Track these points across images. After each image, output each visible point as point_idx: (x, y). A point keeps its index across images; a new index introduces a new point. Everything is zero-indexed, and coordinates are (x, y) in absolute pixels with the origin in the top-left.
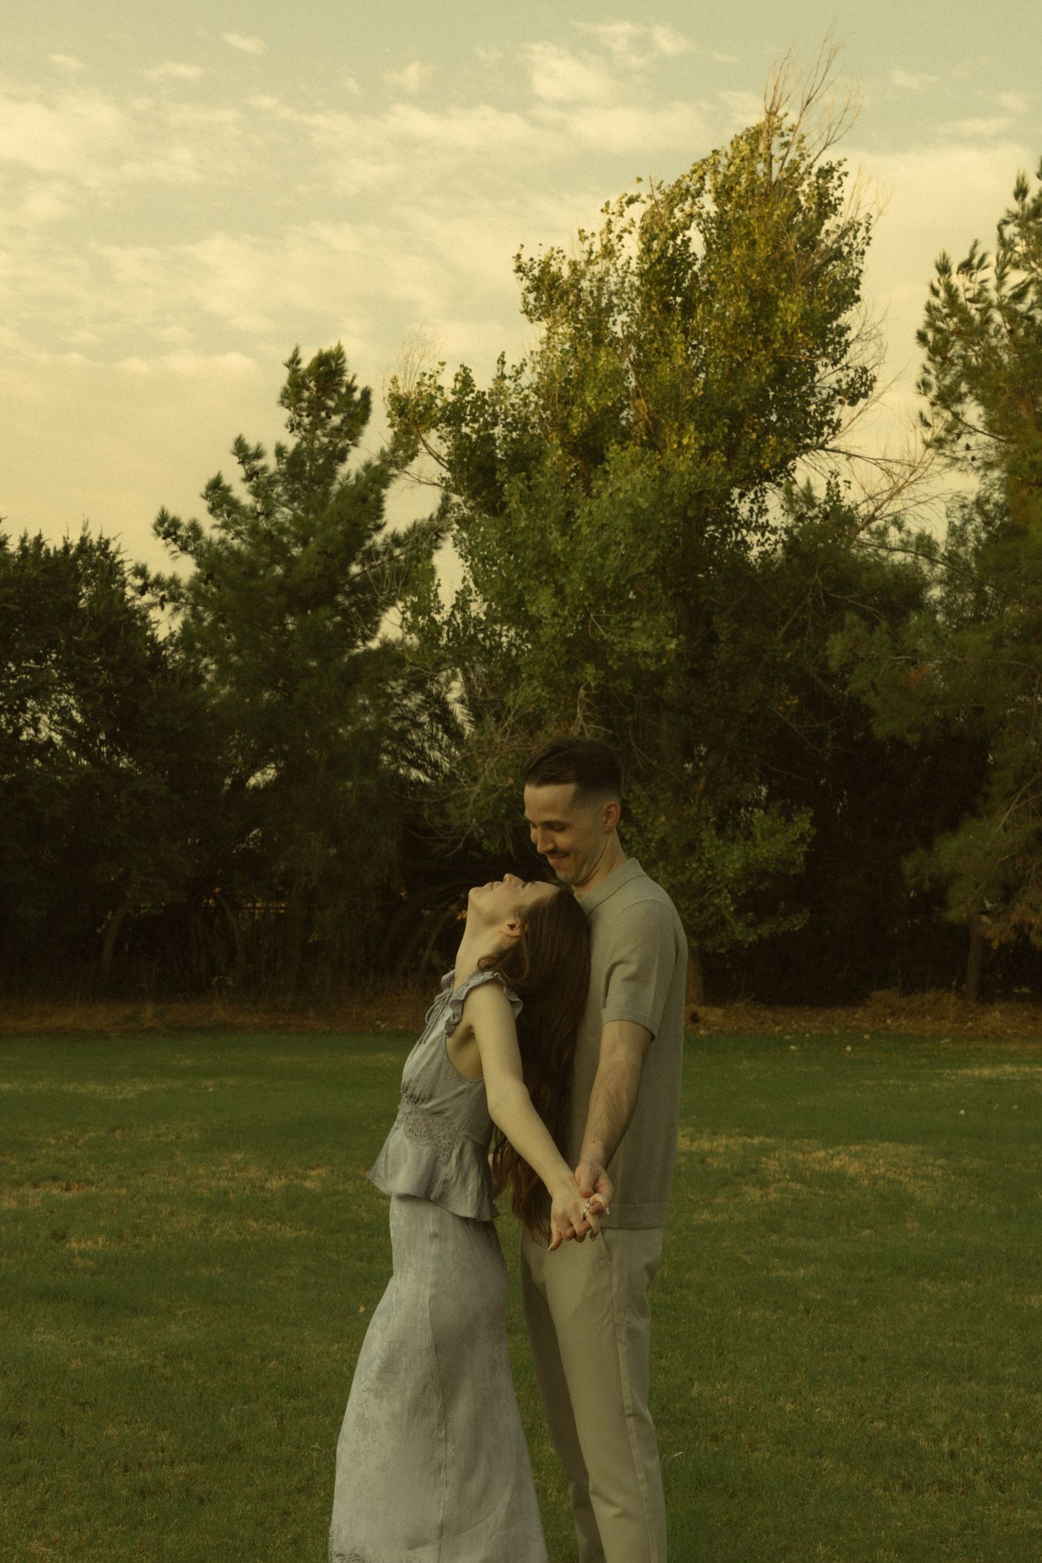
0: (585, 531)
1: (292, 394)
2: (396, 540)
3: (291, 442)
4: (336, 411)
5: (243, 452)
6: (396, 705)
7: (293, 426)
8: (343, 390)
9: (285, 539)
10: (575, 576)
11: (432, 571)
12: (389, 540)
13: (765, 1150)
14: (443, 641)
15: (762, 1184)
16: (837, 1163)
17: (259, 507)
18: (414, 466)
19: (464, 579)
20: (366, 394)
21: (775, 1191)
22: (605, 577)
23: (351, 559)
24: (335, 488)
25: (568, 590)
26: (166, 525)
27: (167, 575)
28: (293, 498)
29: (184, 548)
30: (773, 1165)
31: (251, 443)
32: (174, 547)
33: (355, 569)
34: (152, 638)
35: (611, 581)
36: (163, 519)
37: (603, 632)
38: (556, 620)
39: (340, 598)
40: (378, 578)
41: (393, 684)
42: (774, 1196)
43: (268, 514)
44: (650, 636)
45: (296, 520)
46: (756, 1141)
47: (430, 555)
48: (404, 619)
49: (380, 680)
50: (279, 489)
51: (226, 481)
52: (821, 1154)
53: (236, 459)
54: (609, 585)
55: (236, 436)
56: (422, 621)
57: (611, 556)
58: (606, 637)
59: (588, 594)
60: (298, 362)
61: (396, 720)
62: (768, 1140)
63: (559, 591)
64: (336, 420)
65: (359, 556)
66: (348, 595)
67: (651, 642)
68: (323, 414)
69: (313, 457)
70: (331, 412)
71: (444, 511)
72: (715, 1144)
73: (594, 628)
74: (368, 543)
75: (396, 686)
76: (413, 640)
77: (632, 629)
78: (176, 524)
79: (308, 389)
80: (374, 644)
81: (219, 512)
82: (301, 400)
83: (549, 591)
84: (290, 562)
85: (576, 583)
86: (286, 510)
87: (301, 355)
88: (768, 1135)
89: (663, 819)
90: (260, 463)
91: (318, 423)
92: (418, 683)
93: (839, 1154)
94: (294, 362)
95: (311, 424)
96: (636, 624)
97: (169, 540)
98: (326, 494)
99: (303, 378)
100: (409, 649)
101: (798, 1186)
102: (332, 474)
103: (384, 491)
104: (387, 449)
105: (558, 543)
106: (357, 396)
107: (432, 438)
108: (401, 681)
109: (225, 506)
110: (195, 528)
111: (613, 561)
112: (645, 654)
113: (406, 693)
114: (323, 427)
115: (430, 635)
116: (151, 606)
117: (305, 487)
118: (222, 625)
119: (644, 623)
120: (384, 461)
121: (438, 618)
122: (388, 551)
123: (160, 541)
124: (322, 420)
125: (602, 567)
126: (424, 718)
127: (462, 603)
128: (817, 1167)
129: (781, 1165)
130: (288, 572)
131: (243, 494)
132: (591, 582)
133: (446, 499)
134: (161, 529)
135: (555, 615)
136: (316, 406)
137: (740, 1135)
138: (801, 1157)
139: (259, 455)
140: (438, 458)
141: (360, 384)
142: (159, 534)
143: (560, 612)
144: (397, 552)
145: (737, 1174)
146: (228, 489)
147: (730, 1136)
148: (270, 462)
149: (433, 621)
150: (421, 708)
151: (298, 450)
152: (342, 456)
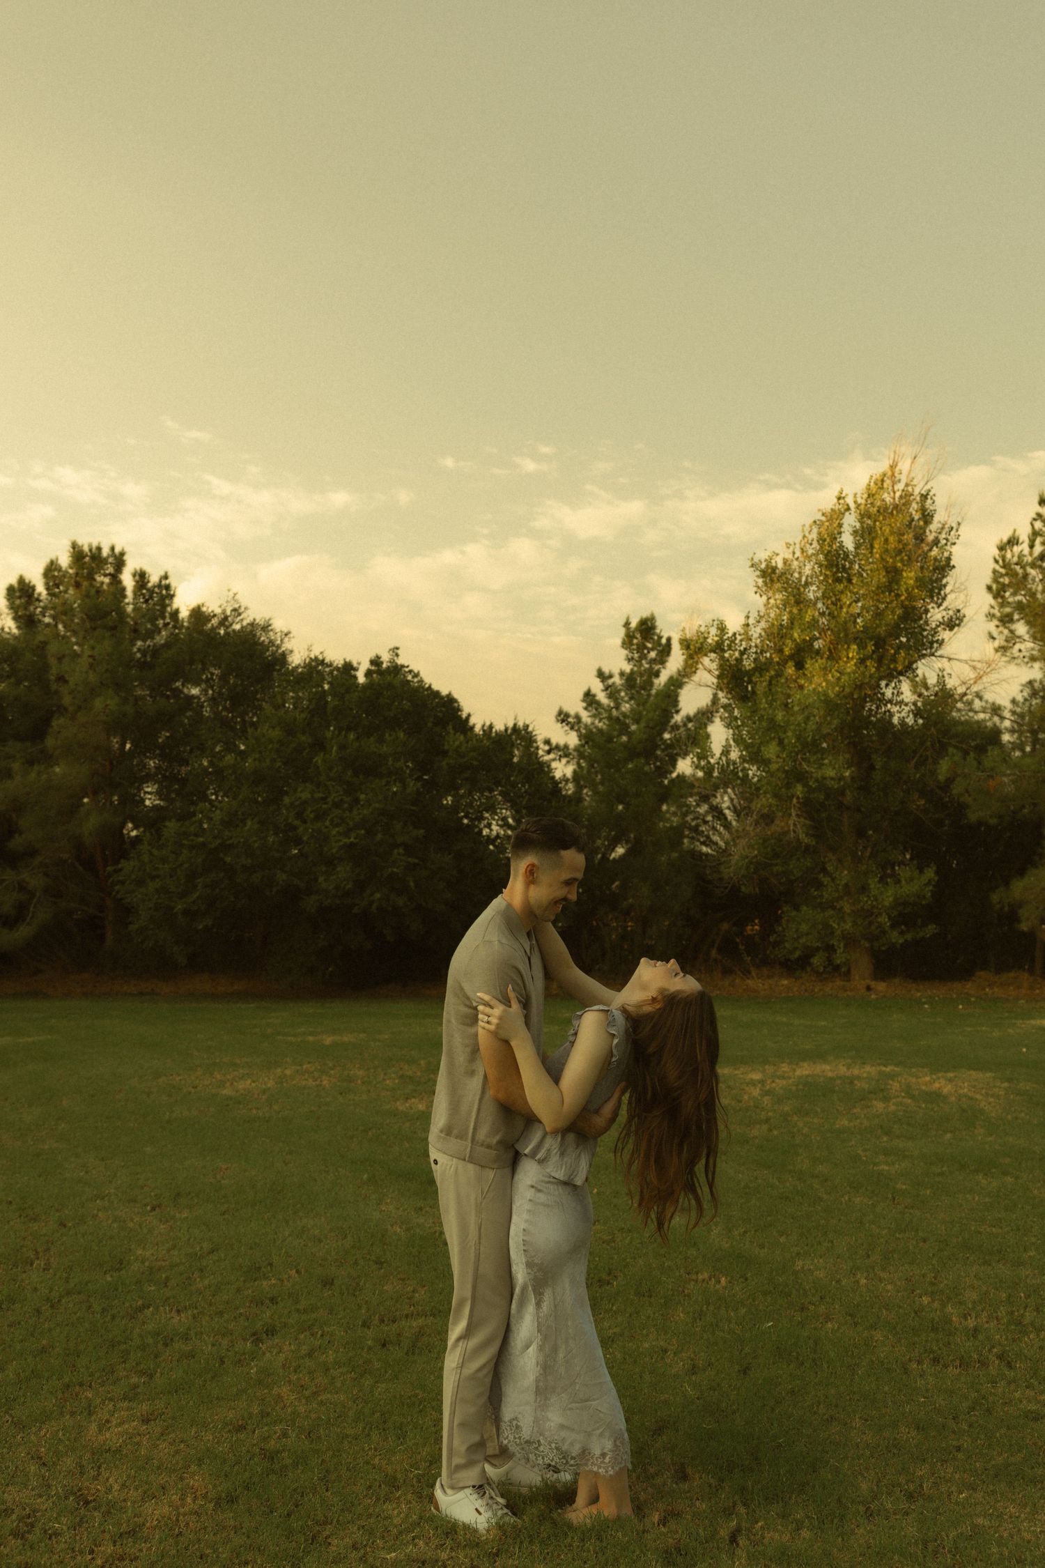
0: (796, 708)
1: (628, 642)
2: (689, 719)
3: (627, 668)
4: (652, 649)
5: (601, 675)
6: (692, 812)
7: (629, 660)
8: (656, 638)
9: (627, 721)
10: (790, 734)
11: (708, 736)
12: (685, 719)
13: (892, 1076)
14: (716, 774)
15: (886, 1099)
16: (937, 1085)
17: (612, 705)
18: (696, 678)
19: (727, 739)
20: (669, 639)
21: (893, 1105)
22: (807, 735)
23: (664, 730)
24: (654, 692)
25: (786, 741)
26: (562, 716)
27: (562, 743)
28: (631, 698)
29: (572, 728)
30: (895, 1086)
31: (606, 670)
32: (567, 728)
33: (667, 736)
34: (553, 777)
35: (810, 737)
36: (560, 712)
37: (805, 767)
38: (779, 760)
39: (659, 752)
40: (678, 740)
41: (691, 800)
42: (892, 1108)
43: (617, 707)
44: (834, 768)
45: (632, 710)
46: (888, 1069)
47: (706, 726)
48: (693, 762)
49: (682, 797)
50: (623, 694)
51: (593, 691)
52: (928, 1079)
53: (598, 680)
54: (809, 739)
55: (597, 668)
56: (703, 763)
57: (811, 723)
58: (807, 769)
59: (797, 744)
60: (630, 624)
61: (693, 820)
62: (896, 1069)
63: (781, 742)
64: (653, 654)
65: (669, 729)
66: (663, 750)
67: (835, 771)
68: (646, 651)
69: (641, 675)
70: (649, 650)
71: (715, 700)
72: (863, 1070)
73: (801, 764)
74: (673, 721)
75: (692, 801)
76: (700, 774)
77: (823, 764)
78: (567, 715)
79: (637, 638)
80: (674, 775)
81: (590, 708)
82: (633, 644)
83: (774, 743)
84: (630, 734)
85: (790, 738)
86: (627, 705)
87: (630, 620)
88: (897, 1065)
89: (846, 872)
90: (610, 681)
91: (643, 657)
92: (705, 798)
93: (939, 1078)
94: (627, 624)
95: (639, 657)
96: (826, 761)
97: (564, 724)
98: (649, 695)
99: (634, 632)
100: (698, 779)
101: (909, 1101)
102: (652, 684)
103: (679, 690)
104: (681, 668)
105: (780, 716)
106: (664, 641)
107: (706, 661)
108: (694, 798)
109: (594, 706)
110: (578, 717)
111: (811, 726)
112: (832, 779)
113: (698, 805)
114: (646, 658)
115: (709, 770)
116: (554, 760)
117: (637, 692)
118: (593, 770)
119: (831, 762)
120: (680, 675)
121: (712, 761)
122: (685, 725)
123: (559, 725)
124: (645, 655)
125: (805, 729)
126: (709, 818)
127: (726, 752)
128: (924, 1088)
129: (901, 1086)
130: (630, 738)
131: (602, 697)
132: (798, 738)
133: (715, 695)
134: (559, 718)
135: (778, 757)
136: (641, 648)
137: (879, 1065)
138: (914, 1080)
139: (611, 676)
140: (710, 671)
141: (665, 635)
142: (558, 721)
143: (781, 755)
144: (690, 725)
145: (870, 1092)
146: (594, 696)
147: (873, 1065)
148: (617, 680)
149: (709, 762)
150: (707, 813)
151: (632, 672)
152: (657, 675)
